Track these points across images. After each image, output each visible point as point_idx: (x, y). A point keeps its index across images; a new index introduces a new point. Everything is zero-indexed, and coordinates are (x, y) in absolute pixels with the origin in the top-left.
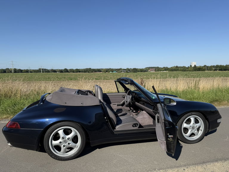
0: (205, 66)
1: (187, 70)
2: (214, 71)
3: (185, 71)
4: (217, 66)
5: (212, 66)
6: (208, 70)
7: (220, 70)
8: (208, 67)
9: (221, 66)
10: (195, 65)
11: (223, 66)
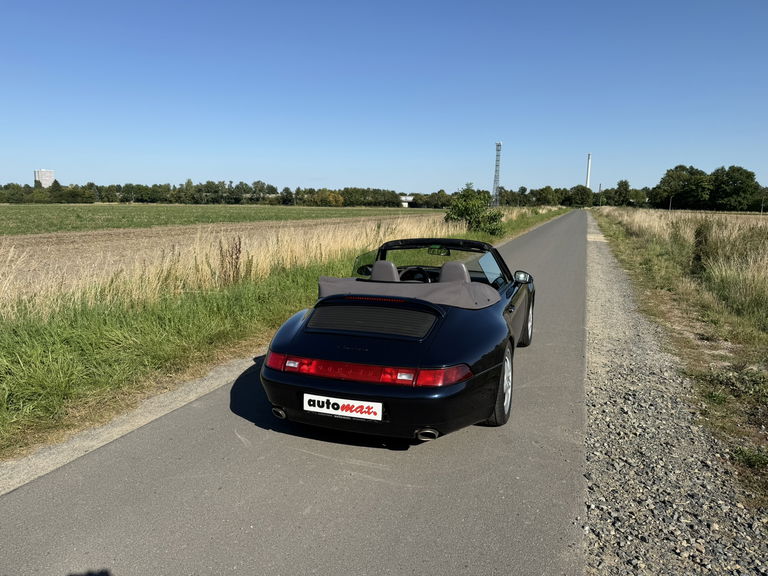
0: (91, 185)
1: (28, 197)
2: (123, 205)
3: (19, 201)
4: (129, 188)
5: (112, 186)
6: (102, 199)
7: (137, 200)
8: (100, 189)
9: (139, 188)
10: (56, 182)
11: (146, 188)
